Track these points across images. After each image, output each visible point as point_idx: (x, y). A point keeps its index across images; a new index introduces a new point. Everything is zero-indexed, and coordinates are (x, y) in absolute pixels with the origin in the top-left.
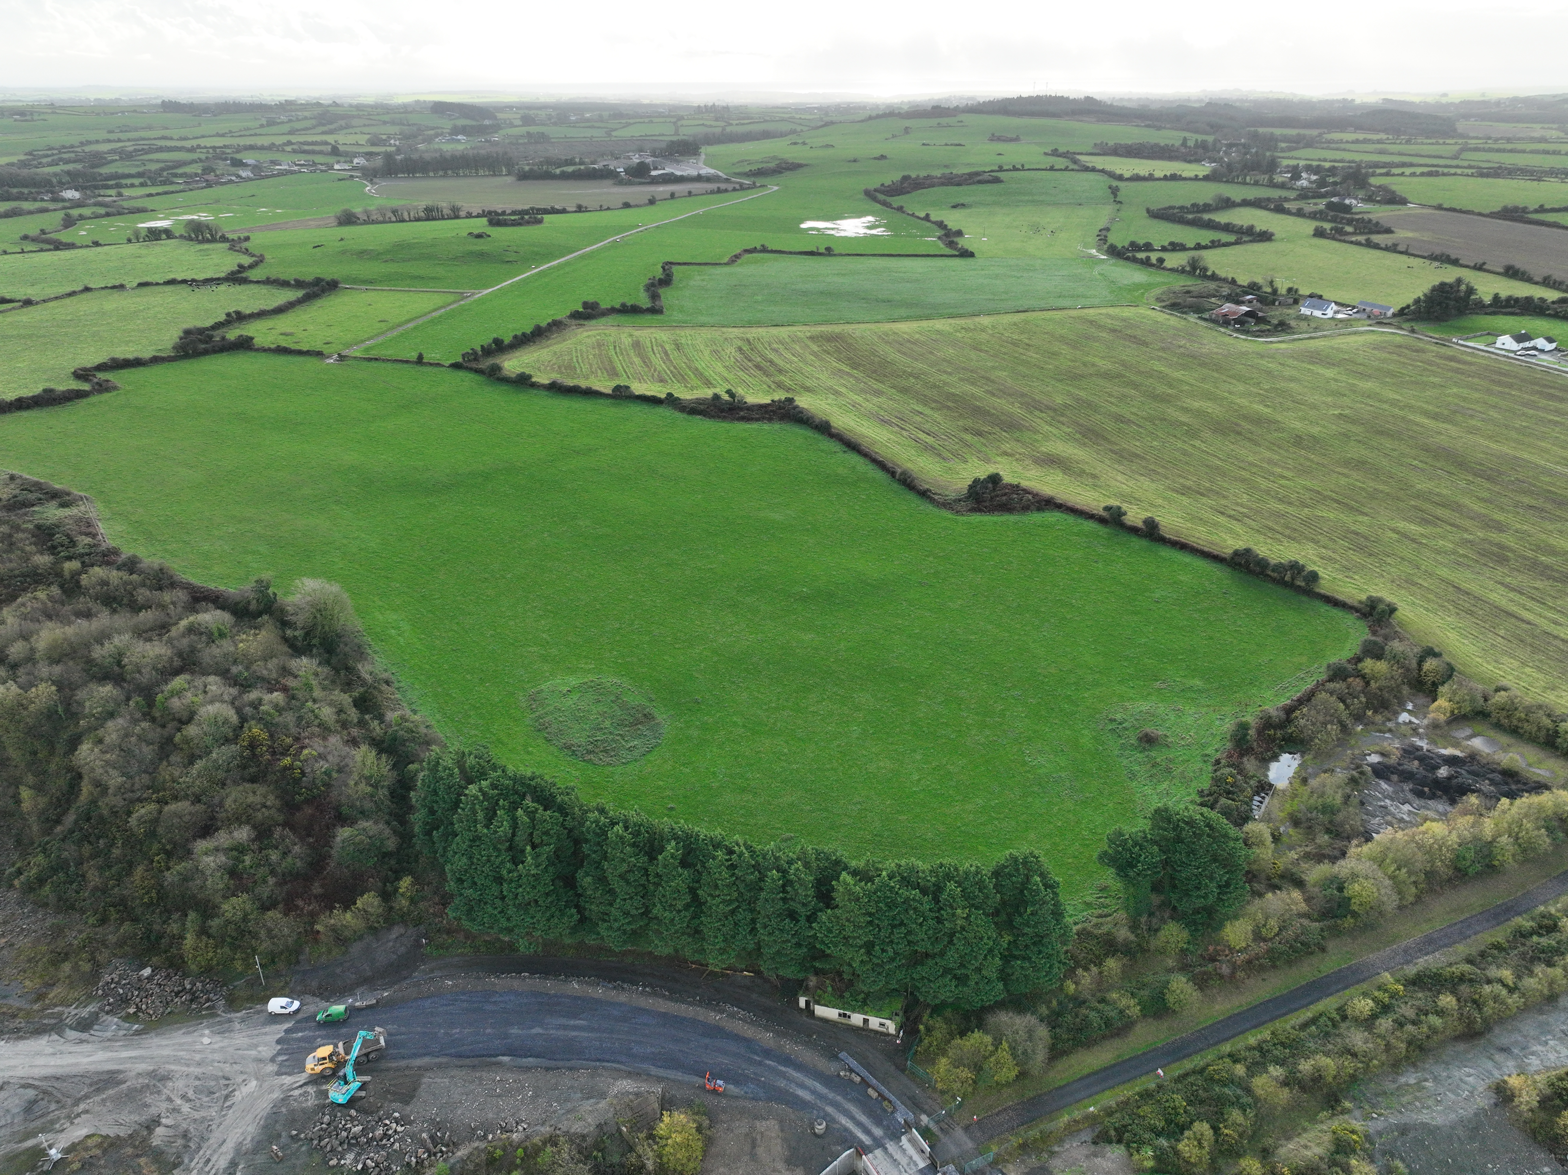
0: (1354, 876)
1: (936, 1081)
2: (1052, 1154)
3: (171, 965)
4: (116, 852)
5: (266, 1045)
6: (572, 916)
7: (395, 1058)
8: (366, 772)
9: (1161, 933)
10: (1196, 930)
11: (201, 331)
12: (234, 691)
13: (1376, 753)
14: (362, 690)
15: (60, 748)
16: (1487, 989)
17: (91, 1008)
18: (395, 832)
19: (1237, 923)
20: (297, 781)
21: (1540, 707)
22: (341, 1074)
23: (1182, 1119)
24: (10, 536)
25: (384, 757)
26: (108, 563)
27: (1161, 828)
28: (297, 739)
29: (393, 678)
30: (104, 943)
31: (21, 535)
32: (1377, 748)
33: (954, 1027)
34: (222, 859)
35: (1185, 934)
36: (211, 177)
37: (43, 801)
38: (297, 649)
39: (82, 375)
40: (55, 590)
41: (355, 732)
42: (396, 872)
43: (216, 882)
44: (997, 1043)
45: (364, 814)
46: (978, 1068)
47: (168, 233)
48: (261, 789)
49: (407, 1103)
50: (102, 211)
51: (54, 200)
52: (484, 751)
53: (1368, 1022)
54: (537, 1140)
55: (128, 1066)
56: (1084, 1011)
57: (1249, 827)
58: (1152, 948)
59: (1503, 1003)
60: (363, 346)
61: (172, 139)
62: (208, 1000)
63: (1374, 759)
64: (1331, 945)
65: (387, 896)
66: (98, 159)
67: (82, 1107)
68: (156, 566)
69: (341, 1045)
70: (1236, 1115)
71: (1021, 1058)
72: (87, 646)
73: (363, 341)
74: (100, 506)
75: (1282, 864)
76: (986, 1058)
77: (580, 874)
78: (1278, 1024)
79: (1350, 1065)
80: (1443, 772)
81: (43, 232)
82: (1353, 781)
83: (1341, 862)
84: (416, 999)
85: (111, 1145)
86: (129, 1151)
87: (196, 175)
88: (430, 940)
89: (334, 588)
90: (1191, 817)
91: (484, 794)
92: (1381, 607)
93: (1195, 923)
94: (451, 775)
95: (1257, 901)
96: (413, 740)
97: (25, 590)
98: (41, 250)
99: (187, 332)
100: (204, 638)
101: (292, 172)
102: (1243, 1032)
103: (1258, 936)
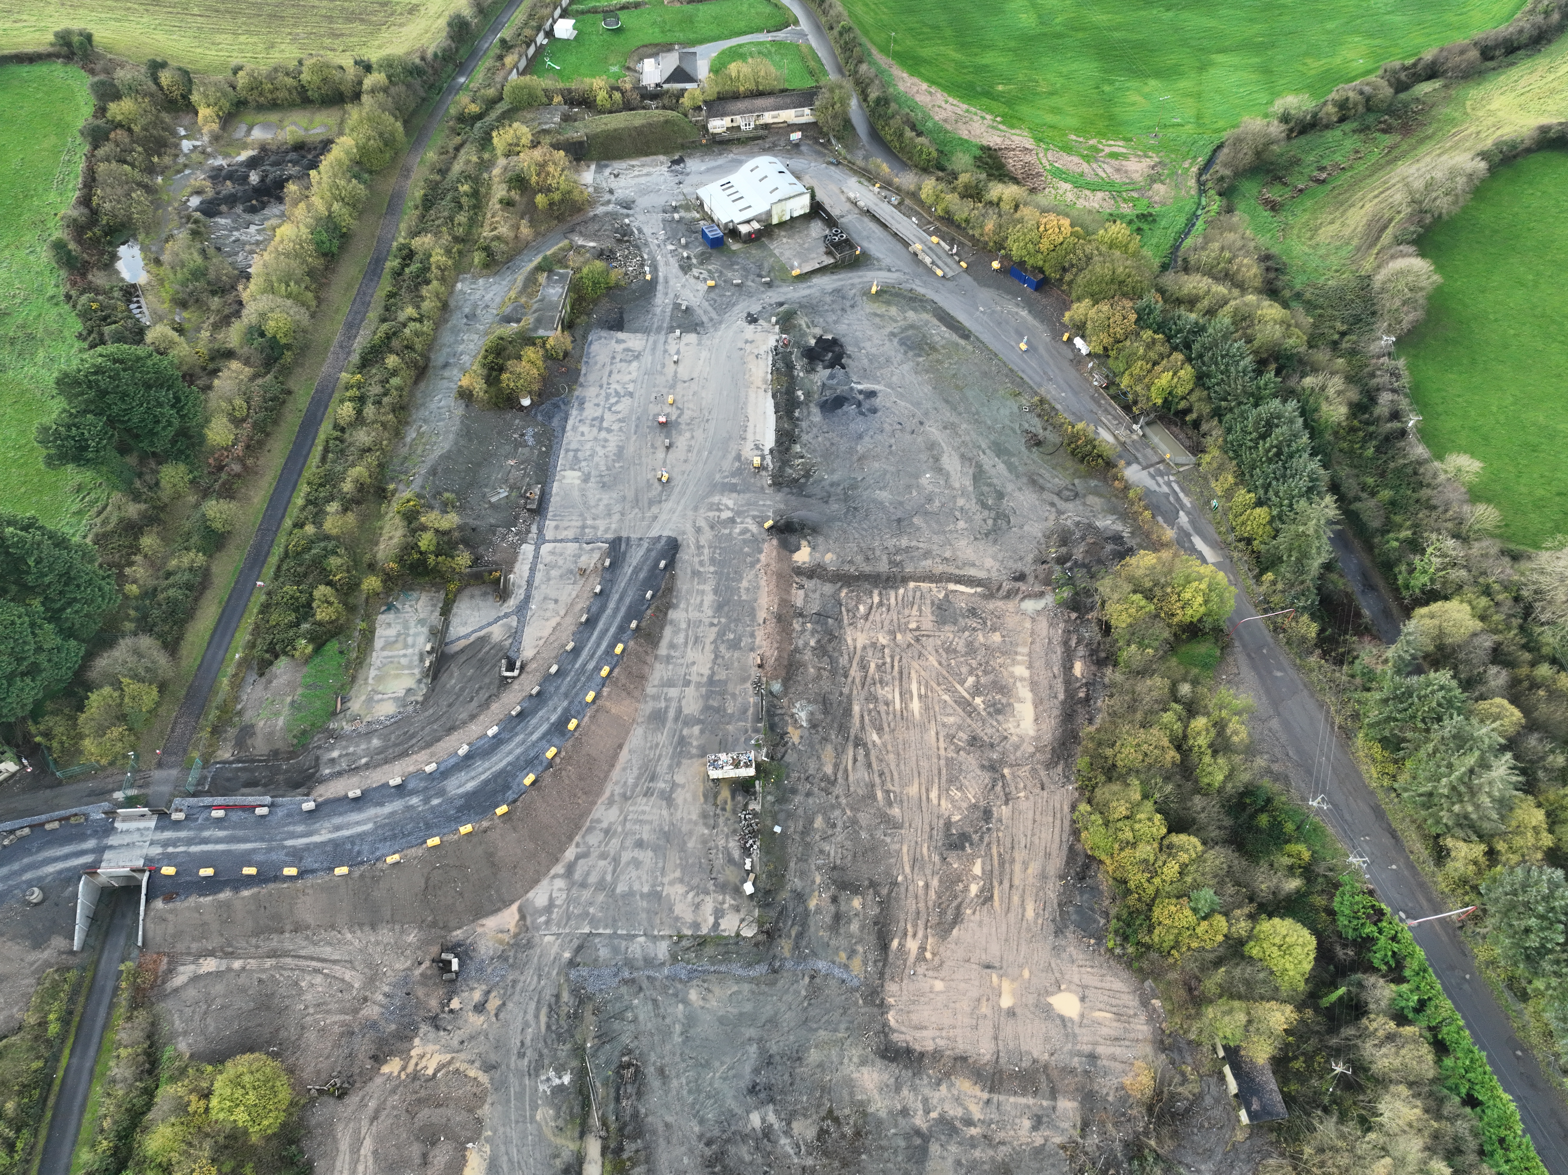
0: (263, 316)
1: (98, 762)
2: (240, 713)
9: (163, 483)
10: (188, 457)
13: (192, 194)
16: (407, 331)
19: (213, 425)
21: (276, 70)
23: (303, 599)
27: (77, 395)
32: (189, 190)
33: (67, 711)
35: (182, 467)
44: (118, 685)
46: (122, 718)
53: (359, 419)
56: (161, 596)
57: (150, 337)
58: (166, 500)
59: (423, 333)
63: (195, 201)
64: (291, 384)
70: (334, 562)
71: (149, 676)
75: (203, 347)
76: (120, 705)
78: (306, 474)
79: (371, 459)
80: (254, 178)
82: (195, 233)
83: (245, 312)
90: (94, 365)
92: (76, 39)
93: (181, 452)
95: (211, 394)
102: (289, 502)
103: (237, 422)
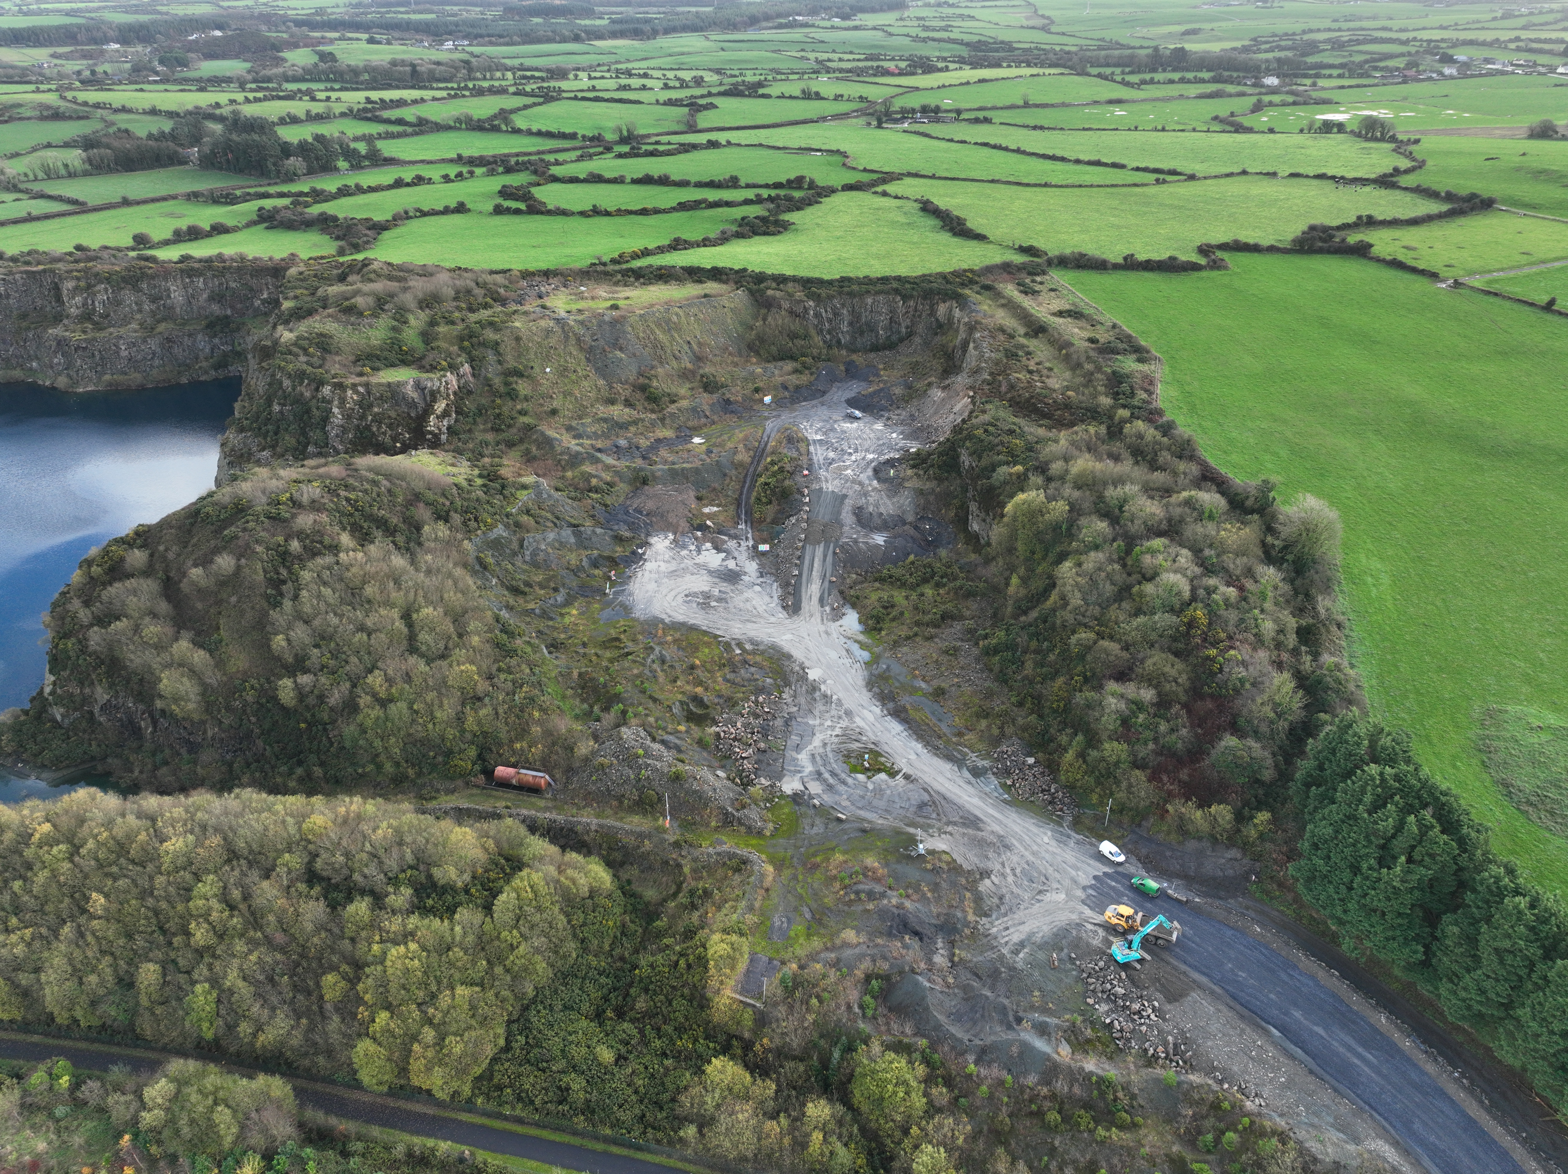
3: (1049, 767)
4: (1052, 657)
5: (1085, 873)
6: (1415, 952)
7: (1178, 957)
8: (1277, 698)
11: (1325, 229)
12: (1198, 570)
14: (1311, 621)
15: (1051, 557)
17: (986, 763)
18: (1276, 766)
20: (1213, 674)
22: (1129, 937)
24: (1092, 374)
25: (1301, 693)
26: (1150, 421)
28: (1230, 638)
29: (1347, 624)
30: (1014, 720)
31: (1099, 376)
34: (1122, 706)
36: (1412, 73)
37: (1023, 592)
38: (1270, 557)
39: (1204, 250)
40: (1103, 429)
41: (1285, 656)
42: (1259, 802)
43: (1108, 722)
45: (1256, 734)
47: (1340, 127)
48: (1180, 665)
49: (1170, 1002)
50: (1290, 99)
51: (1254, 85)
52: (1405, 739)
54: (1267, 1124)
55: (988, 820)
60: (1488, 277)
61: (1391, 30)
62: (1061, 810)
65: (1240, 818)
66: (1313, 47)
67: (950, 829)
68: (1186, 436)
69: (1140, 914)
72: (1105, 484)
73: (1490, 271)
74: (1167, 369)
77: (1447, 918)
81: (1232, 114)
84: (1220, 922)
85: (955, 868)
86: (963, 881)
87: (1397, 69)
88: (1260, 881)
89: (1332, 515)
91: (1383, 780)
94: (1358, 744)
96: (1337, 692)
97: (1083, 421)
98: (1223, 131)
99: (1312, 228)
100: (1195, 514)
101: (1503, 73)
